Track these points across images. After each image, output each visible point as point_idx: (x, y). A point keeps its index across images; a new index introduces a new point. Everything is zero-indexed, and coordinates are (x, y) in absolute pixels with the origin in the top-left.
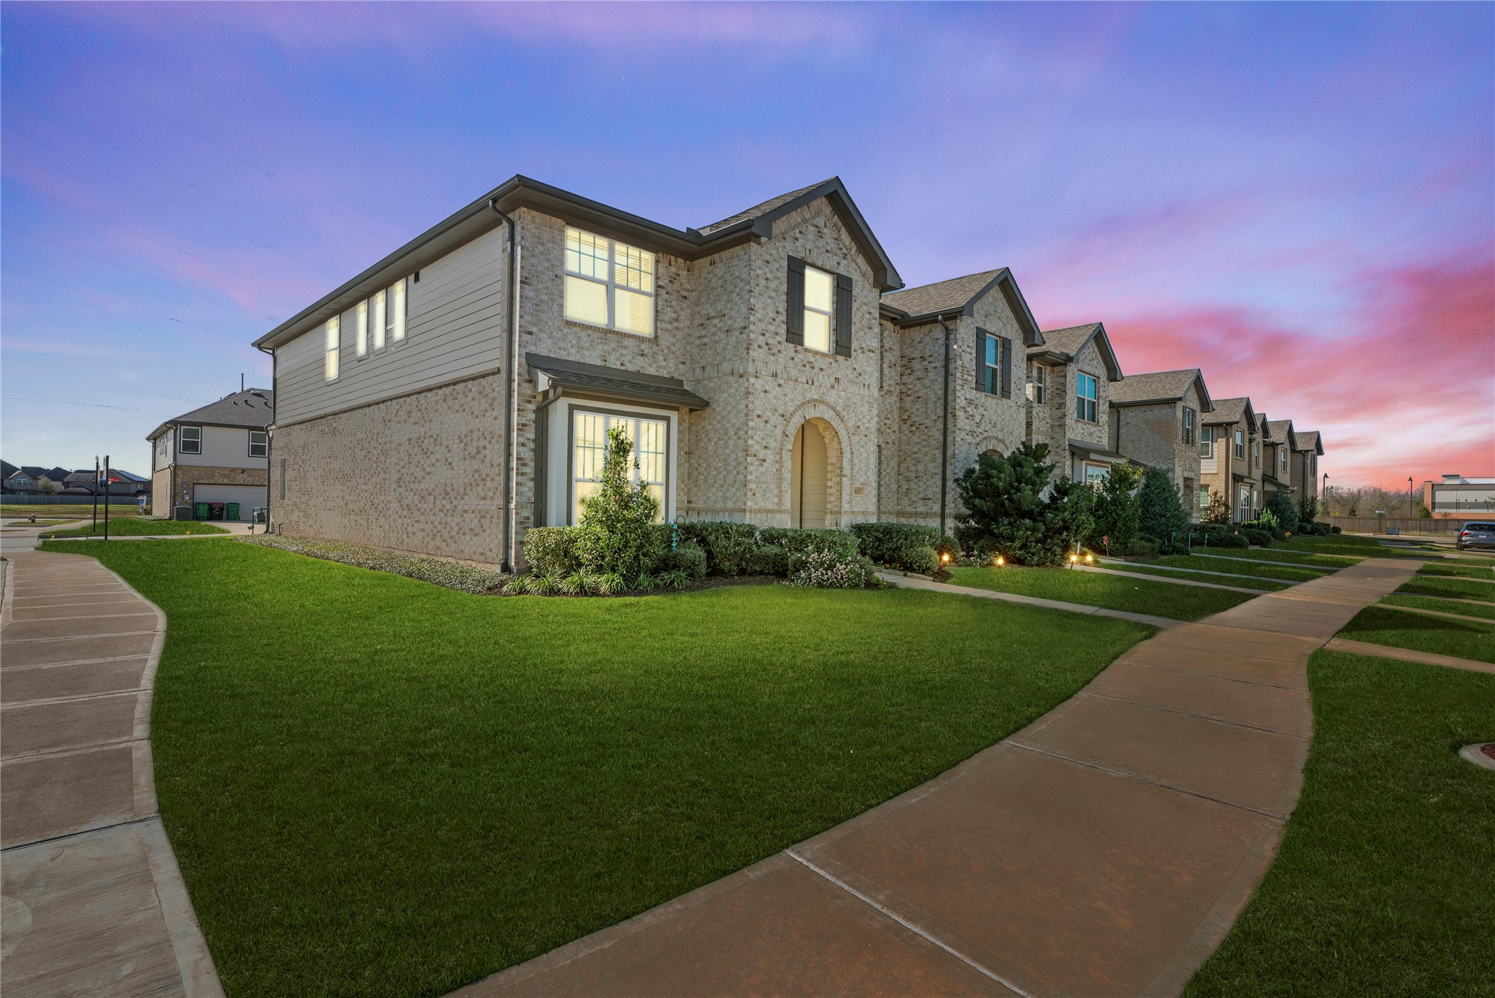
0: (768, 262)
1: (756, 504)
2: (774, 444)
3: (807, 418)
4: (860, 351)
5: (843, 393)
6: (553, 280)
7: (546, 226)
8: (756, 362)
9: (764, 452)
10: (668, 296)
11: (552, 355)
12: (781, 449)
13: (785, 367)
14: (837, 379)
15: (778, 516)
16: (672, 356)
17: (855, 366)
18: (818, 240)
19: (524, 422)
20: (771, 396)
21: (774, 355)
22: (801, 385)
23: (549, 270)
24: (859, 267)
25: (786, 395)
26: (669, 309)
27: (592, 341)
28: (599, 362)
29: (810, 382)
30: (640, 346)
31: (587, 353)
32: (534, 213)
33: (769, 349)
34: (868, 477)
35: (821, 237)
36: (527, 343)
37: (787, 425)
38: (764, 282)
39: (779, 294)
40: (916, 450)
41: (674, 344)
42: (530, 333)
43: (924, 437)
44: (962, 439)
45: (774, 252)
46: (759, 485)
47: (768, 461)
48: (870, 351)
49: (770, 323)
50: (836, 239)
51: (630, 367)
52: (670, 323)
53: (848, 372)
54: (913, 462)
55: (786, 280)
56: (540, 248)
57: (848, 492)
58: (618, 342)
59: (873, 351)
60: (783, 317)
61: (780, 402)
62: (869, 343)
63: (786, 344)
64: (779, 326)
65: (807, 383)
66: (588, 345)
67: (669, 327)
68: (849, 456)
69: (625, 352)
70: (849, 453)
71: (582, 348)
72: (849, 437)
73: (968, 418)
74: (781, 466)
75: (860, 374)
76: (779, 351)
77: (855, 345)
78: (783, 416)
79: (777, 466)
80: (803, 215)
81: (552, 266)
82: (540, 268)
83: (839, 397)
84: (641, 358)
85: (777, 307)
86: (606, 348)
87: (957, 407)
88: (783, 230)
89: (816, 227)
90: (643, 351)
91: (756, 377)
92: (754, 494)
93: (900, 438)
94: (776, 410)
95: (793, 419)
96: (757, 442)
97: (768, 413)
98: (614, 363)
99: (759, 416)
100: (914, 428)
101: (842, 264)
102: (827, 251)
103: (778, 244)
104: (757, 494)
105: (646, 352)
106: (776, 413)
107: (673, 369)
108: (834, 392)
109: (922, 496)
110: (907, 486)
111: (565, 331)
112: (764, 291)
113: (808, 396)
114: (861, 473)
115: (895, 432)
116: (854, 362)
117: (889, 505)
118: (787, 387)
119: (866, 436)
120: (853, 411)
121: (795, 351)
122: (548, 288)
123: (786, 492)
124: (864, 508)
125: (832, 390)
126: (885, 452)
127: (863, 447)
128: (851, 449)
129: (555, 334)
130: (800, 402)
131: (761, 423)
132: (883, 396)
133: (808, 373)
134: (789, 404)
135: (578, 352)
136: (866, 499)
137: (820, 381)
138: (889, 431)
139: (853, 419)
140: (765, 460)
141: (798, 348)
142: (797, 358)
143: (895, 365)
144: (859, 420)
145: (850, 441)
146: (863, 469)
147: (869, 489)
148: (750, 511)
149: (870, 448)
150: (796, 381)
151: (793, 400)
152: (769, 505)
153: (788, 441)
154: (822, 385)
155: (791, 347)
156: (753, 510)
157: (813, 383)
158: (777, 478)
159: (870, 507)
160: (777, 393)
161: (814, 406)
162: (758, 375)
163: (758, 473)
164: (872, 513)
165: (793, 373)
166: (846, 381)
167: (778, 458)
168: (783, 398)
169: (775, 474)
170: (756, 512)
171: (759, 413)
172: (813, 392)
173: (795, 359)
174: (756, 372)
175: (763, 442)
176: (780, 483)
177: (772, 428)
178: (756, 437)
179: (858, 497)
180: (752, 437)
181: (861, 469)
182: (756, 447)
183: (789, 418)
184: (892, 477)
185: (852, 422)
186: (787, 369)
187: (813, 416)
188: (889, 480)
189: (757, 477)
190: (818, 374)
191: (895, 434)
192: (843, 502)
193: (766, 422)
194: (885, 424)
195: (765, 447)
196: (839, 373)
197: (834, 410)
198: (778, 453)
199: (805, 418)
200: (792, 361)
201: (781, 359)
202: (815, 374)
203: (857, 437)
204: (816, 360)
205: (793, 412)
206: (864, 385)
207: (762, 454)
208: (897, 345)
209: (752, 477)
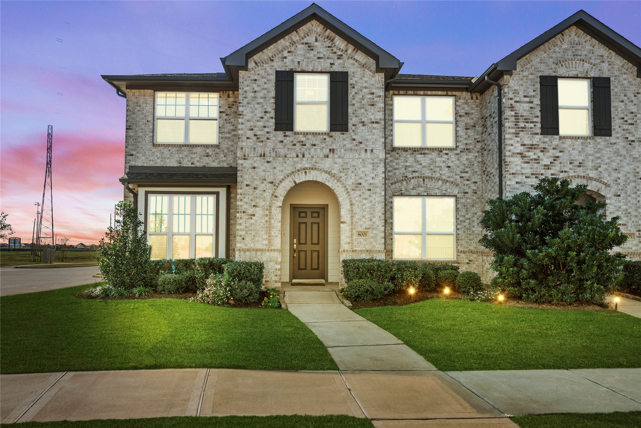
0: (256, 80)
1: (245, 245)
2: (264, 203)
3: (297, 182)
4: (361, 125)
5: (340, 160)
6: (146, 124)
7: (142, 96)
8: (244, 149)
9: (254, 209)
10: (227, 117)
11: (145, 165)
12: (270, 206)
13: (274, 149)
14: (332, 151)
15: (268, 254)
16: (230, 153)
17: (354, 137)
18: (309, 53)
20: (260, 171)
21: (262, 142)
22: (291, 159)
23: (143, 119)
24: (357, 61)
25: (275, 168)
26: (228, 125)
27: (172, 153)
28: (176, 165)
29: (300, 156)
30: (206, 151)
31: (168, 161)
32: (133, 91)
33: (258, 138)
34: (374, 223)
35: (312, 50)
36: (130, 160)
37: (275, 189)
38: (252, 94)
39: (268, 99)
41: (232, 146)
42: (132, 155)
43: (493, 184)
44: (517, 183)
45: (262, 72)
46: (249, 232)
47: (257, 215)
48: (373, 123)
49: (258, 121)
50: (329, 47)
51: (198, 165)
52: (229, 133)
53: (345, 143)
55: (273, 88)
56: (138, 108)
57: (348, 234)
58: (189, 151)
59: (377, 123)
60: (273, 114)
61: (269, 173)
62: (372, 117)
63: (275, 132)
64: (268, 121)
65: (297, 156)
66: (168, 156)
67: (228, 135)
68: (349, 207)
69: (194, 156)
70: (348, 204)
71: (165, 158)
72: (348, 192)
73: (528, 163)
74: (270, 218)
75: (361, 143)
76: (268, 139)
77: (352, 120)
78: (272, 183)
79: (267, 218)
80: (292, 40)
81: (145, 116)
82: (138, 119)
84: (207, 158)
85: (265, 109)
86: (181, 156)
87: (507, 153)
88: (270, 55)
89: (306, 44)
91: (244, 159)
92: (244, 239)
93: (482, 187)
94: (265, 180)
95: (283, 184)
96: (246, 203)
97: (256, 182)
98: (186, 163)
99: (247, 185)
100: (488, 178)
101: (336, 64)
102: (319, 58)
103: (265, 66)
104: (246, 239)
105: (210, 154)
106: (265, 182)
107: (231, 161)
108: (329, 160)
111: (153, 150)
112: (252, 100)
113: (299, 166)
114: (364, 219)
115: (476, 183)
116: (352, 134)
117: (470, 245)
118: (276, 162)
119: (370, 190)
120: (353, 172)
121: (285, 136)
122: (143, 129)
123: (277, 236)
124: (368, 247)
125: (326, 159)
126: (463, 201)
127: (366, 199)
128: (351, 201)
129: (147, 153)
130: (290, 172)
131: (249, 190)
132: (458, 154)
133: (298, 150)
134: (278, 174)
135: (162, 161)
136: (372, 240)
137: (312, 153)
138: (467, 182)
139: (353, 178)
140: (254, 215)
141: (288, 133)
142: (287, 140)
143: (475, 126)
144: (361, 178)
145: (349, 195)
146: (367, 217)
147: (375, 232)
148: (239, 250)
149: (375, 199)
150: (286, 157)
151: (282, 171)
152: (259, 246)
153: (277, 201)
154: (315, 156)
155: (280, 134)
156: (243, 249)
157: (303, 156)
158: (267, 227)
159: (377, 246)
160: (266, 168)
161: (306, 172)
162: (246, 157)
163: (247, 224)
164: (379, 251)
165: (282, 151)
166: (342, 150)
167: (267, 212)
168: (272, 171)
169: (264, 225)
170: (245, 251)
171: (248, 183)
172: (304, 162)
173: (285, 141)
174: (245, 156)
175: (252, 202)
176: (270, 230)
177: (261, 192)
178: (246, 200)
179: (362, 239)
180: (241, 200)
181: (364, 217)
182: (245, 206)
183: (279, 184)
184: (474, 221)
185: (352, 181)
186: (276, 150)
187: (304, 180)
188: (469, 224)
189: (246, 227)
190: (309, 149)
191: (477, 185)
192: (342, 242)
193: (255, 188)
194: (461, 177)
195: (254, 206)
196: (334, 145)
197: (329, 173)
198: (267, 210)
199: (295, 182)
200: (281, 144)
201: (270, 144)
202: (306, 149)
203: (358, 192)
204: (308, 139)
205: (283, 180)
206: (366, 150)
207: (251, 211)
208: (477, 109)
209: (242, 227)
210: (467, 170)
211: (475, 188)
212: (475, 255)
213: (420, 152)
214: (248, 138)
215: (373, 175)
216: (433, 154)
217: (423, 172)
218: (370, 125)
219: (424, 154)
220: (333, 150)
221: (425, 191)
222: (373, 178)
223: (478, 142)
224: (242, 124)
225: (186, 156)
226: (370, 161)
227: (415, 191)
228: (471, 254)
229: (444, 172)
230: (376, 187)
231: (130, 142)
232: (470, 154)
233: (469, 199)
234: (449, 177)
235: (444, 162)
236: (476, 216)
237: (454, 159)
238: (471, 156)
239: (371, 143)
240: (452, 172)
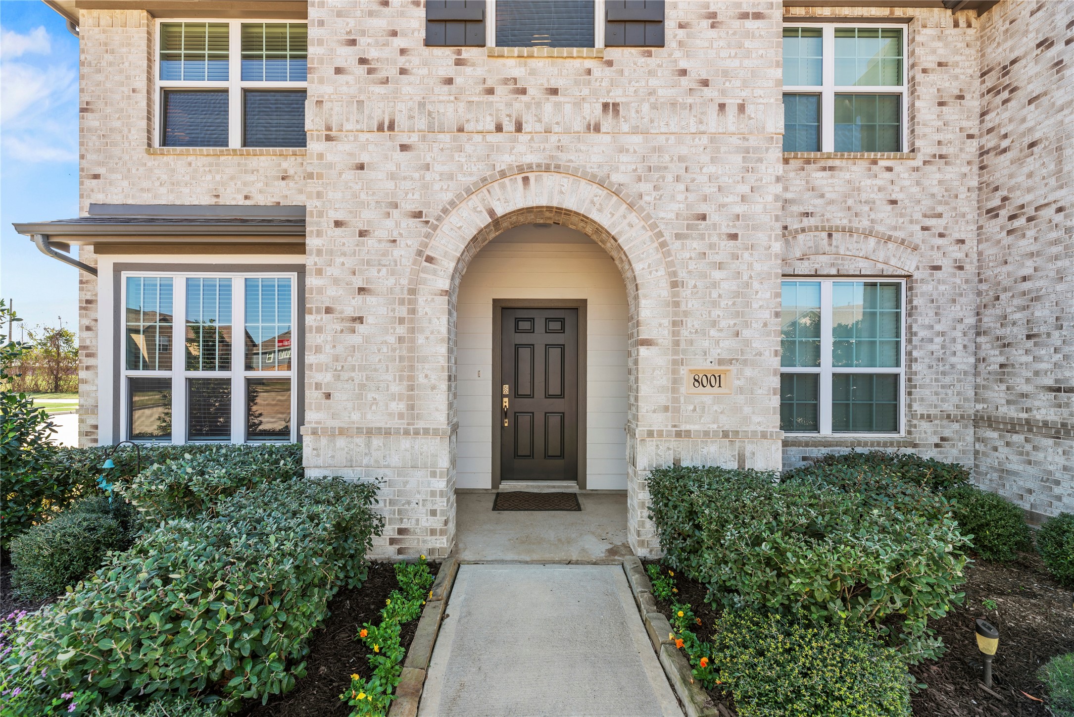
1: (334, 416)
2: (391, 281)
3: (500, 212)
4: (706, 23)
5: (638, 139)
6: (129, 97)
8: (327, 105)
9: (359, 299)
11: (130, 202)
12: (412, 292)
13: (422, 105)
14: (611, 109)
15: (405, 443)
17: (683, 65)
19: (89, 298)
20: (378, 176)
21: (386, 81)
22: (478, 138)
23: (122, 84)
25: (427, 167)
28: (206, 200)
29: (509, 126)
30: (280, 165)
31: (186, 190)
32: (95, 12)
33: (370, 71)
34: (747, 343)
36: (92, 191)
37: (428, 236)
40: (1028, 271)
42: (96, 177)
43: (1054, 235)
46: (345, 375)
47: (370, 320)
48: (745, 16)
49: (371, 14)
51: (261, 200)
53: (653, 82)
54: (1017, 302)
56: (108, 57)
57: (664, 380)
59: (758, 16)
61: (408, 184)
63: (425, 52)
64: (402, 14)
65: (499, 129)
66: (187, 178)
68: (665, 292)
69: (251, 178)
70: (664, 284)
71: (178, 184)
72: (663, 245)
74: (412, 330)
75: (705, 83)
76: (403, 71)
77: (678, 9)
78: (418, 215)
79: (401, 330)
81: (128, 77)
82: (108, 85)
83: (622, 150)
84: (283, 183)
86: (218, 177)
90: (286, 171)
91: (329, 138)
92: (328, 396)
93: (980, 254)
94: (396, 206)
95: (453, 219)
96: (336, 281)
97: (367, 215)
98: (232, 197)
99: (338, 224)
100: (1021, 222)
104: (336, 395)
106: (395, 213)
108: (603, 139)
109: (1049, 381)
110: (1002, 360)
111: (149, 164)
113: (505, 160)
114: (713, 332)
115: (962, 242)
116: (677, 54)
117: (943, 400)
118: (430, 149)
119: (734, 237)
120: (678, 179)
121: (459, 63)
122: (122, 110)
123: (433, 388)
124: (728, 422)
125: (594, 137)
126: (927, 288)
127: (720, 266)
128: (675, 274)
129: (134, 171)
130: (474, 179)
131: (346, 238)
132: (916, 169)
133: (502, 106)
134: (437, 187)
135: (172, 191)
136: (740, 399)
137: (546, 119)
138: (940, 241)
139: (680, 197)
140: (360, 320)
141: (468, 53)
142: (465, 77)
143: (961, 97)
144: (705, 199)
145: (668, 254)
146: (723, 324)
147: (748, 372)
148: (314, 432)
149: (750, 266)
150: (461, 130)
151: (451, 177)
152: (376, 419)
153: (435, 273)
154: (556, 129)
155: (444, 55)
156: (325, 430)
157: (519, 128)
158: (401, 358)
159: (756, 419)
160: (398, 166)
161: (526, 180)
162: (333, 134)
163: (340, 349)
164: (764, 435)
165: (450, 113)
166: (646, 107)
167: (403, 311)
168: (416, 175)
169: (394, 350)
170: (334, 434)
171: (340, 217)
172: (520, 148)
173: (458, 81)
174: (329, 129)
175: (354, 279)
176: (412, 368)
177: (384, 245)
178: (334, 271)
179: (706, 395)
180: (319, 272)
181: (714, 324)
182: (332, 292)
183: (439, 219)
184: (954, 340)
185: (675, 207)
186: (429, 107)
187: (520, 205)
188: (943, 347)
189: (336, 359)
190: (538, 104)
191: (965, 247)
192: (644, 407)
193: (362, 234)
194: (924, 229)
195: (361, 290)
196: (619, 92)
197: (601, 184)
198: (402, 302)
199: (491, 213)
200: (446, 88)
201: (409, 88)
202: (528, 106)
203: (695, 244)
204: (533, 72)
205: (453, 204)
206: (722, 106)
207: (351, 306)
208: (968, 51)
209: (322, 358)
210: (939, 209)
211: (960, 255)
212: (956, 426)
213: (822, 163)
214: (338, 71)
215: (745, 189)
216: (854, 168)
217: (828, 215)
218: (737, 23)
219: (831, 168)
220: (616, 105)
221: (833, 265)
222: (744, 198)
223: (970, 137)
224: (321, 23)
225: (232, 178)
226: (735, 141)
227: (806, 263)
228: (945, 422)
229: (881, 216)
230: (755, 228)
231: (90, 144)
232: (949, 168)
233: (944, 282)
234: (895, 228)
235: (880, 189)
236: (960, 327)
237: (907, 183)
238: (951, 173)
239: (738, 83)
240: (902, 215)
